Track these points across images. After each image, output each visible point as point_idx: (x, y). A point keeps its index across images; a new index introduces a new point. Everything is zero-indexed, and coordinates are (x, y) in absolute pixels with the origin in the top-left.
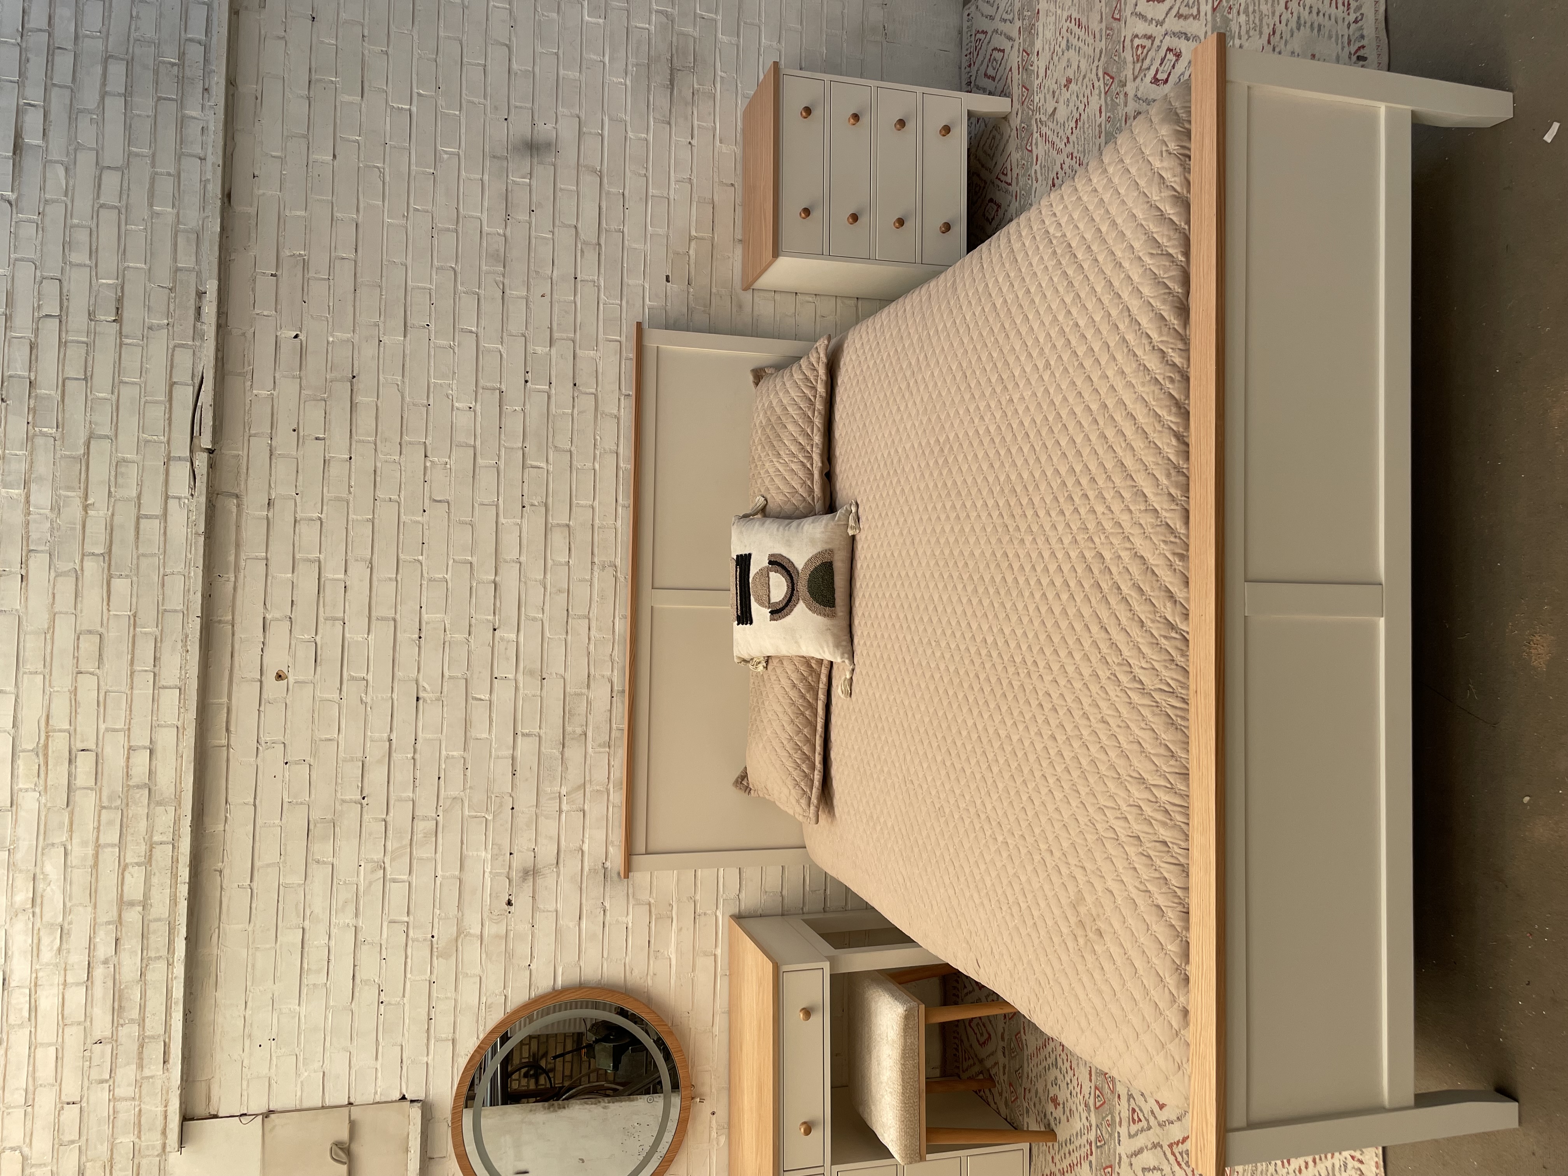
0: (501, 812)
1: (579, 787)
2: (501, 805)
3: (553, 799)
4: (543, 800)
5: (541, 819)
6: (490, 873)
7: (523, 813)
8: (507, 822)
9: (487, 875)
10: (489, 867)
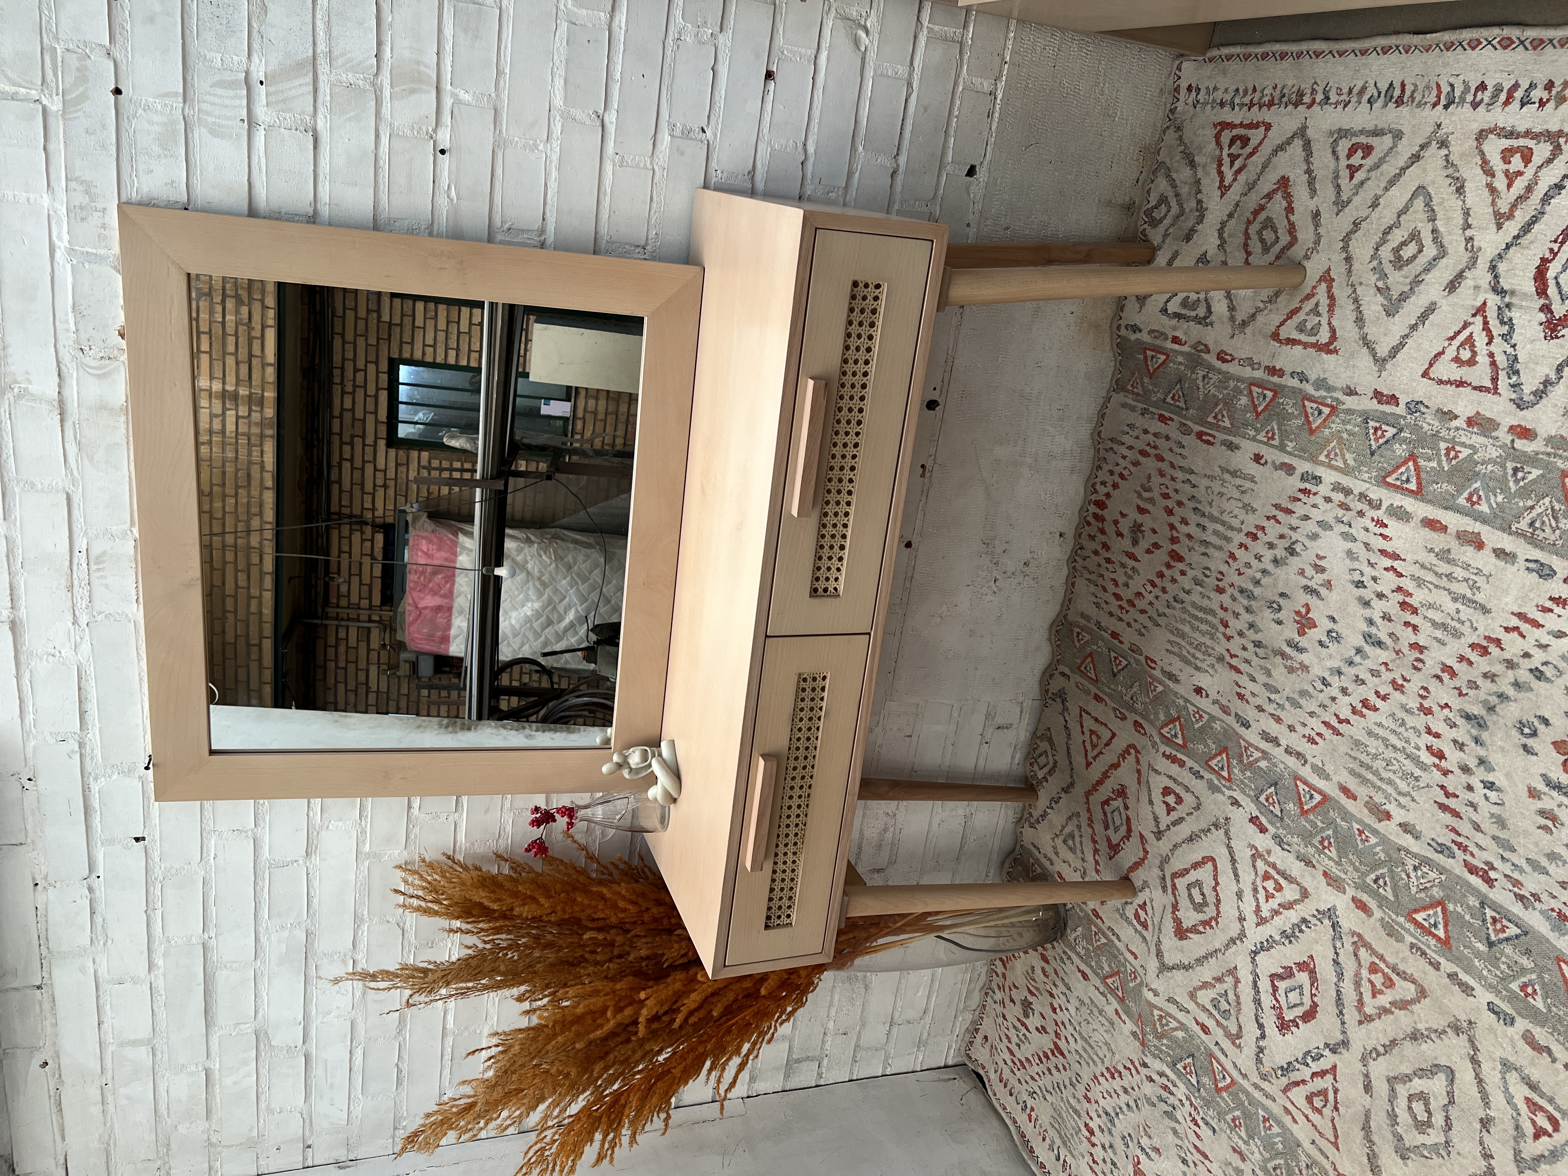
0: (84, 97)
1: (299, 66)
2: (82, 76)
3: (231, 85)
4: (201, 84)
5: (199, 134)
6: (71, 251)
7: (147, 108)
8: (104, 127)
9: (58, 254)
10: (66, 237)
